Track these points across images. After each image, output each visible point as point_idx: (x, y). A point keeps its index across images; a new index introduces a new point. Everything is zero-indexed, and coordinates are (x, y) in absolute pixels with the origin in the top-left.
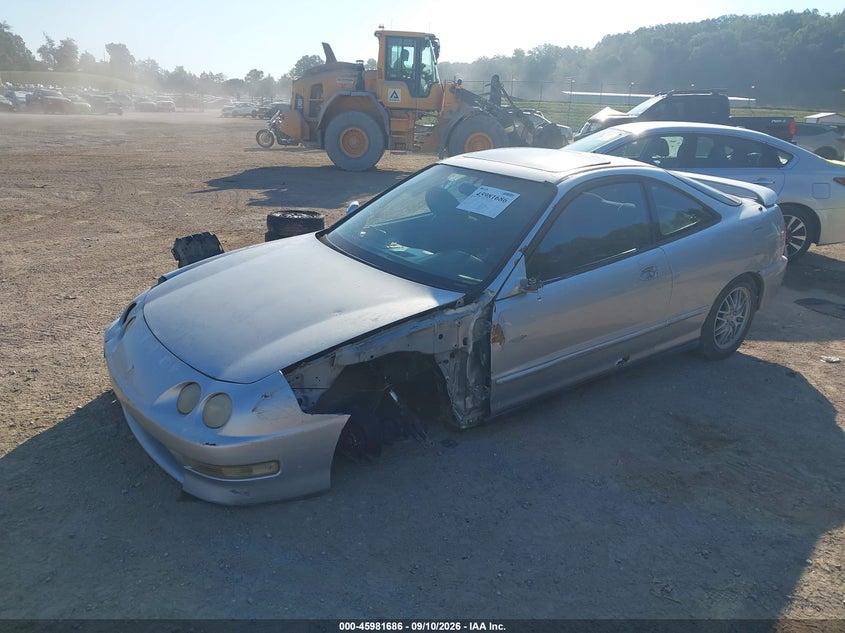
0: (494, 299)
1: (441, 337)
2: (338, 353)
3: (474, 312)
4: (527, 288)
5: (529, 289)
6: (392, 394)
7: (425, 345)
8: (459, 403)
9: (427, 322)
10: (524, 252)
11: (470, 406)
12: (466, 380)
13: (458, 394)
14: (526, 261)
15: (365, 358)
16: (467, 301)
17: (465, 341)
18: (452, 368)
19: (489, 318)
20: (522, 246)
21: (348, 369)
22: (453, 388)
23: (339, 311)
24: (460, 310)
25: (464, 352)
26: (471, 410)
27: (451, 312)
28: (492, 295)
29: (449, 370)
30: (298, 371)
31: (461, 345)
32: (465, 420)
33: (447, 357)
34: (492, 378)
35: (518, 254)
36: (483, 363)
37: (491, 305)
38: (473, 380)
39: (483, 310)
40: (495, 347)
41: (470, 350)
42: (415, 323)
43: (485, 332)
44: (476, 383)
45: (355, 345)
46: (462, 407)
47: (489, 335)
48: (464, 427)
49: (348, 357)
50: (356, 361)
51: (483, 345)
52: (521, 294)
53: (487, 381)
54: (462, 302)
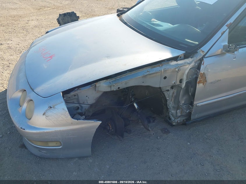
0: (204, 57)
1: (165, 78)
2: (98, 84)
3: (189, 64)
4: (227, 50)
5: (228, 51)
6: (135, 105)
7: (154, 82)
8: (173, 112)
9: (157, 69)
10: (229, 26)
11: (179, 114)
12: (179, 102)
13: (173, 107)
14: (229, 33)
15: (114, 88)
16: (186, 57)
17: (181, 81)
18: (171, 94)
19: (199, 68)
20: (228, 23)
21: (105, 93)
22: (171, 104)
23: (108, 57)
24: (180, 62)
25: (179, 87)
26: (179, 117)
27: (174, 63)
28: (203, 54)
29: (169, 95)
30: (72, 93)
31: (178, 83)
32: (175, 121)
33: (169, 88)
34: (195, 103)
35: (225, 28)
36: (190, 94)
37: (201, 60)
38: (183, 102)
39: (195, 62)
40: (199, 86)
41: (183, 85)
42: (148, 69)
43: (195, 76)
44: (184, 104)
45: (109, 81)
46: (175, 114)
47: (197, 78)
48: (174, 124)
49: (104, 87)
50: (108, 90)
51: (192, 83)
52: (222, 54)
53: (192, 104)
54: (183, 57)
